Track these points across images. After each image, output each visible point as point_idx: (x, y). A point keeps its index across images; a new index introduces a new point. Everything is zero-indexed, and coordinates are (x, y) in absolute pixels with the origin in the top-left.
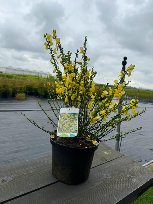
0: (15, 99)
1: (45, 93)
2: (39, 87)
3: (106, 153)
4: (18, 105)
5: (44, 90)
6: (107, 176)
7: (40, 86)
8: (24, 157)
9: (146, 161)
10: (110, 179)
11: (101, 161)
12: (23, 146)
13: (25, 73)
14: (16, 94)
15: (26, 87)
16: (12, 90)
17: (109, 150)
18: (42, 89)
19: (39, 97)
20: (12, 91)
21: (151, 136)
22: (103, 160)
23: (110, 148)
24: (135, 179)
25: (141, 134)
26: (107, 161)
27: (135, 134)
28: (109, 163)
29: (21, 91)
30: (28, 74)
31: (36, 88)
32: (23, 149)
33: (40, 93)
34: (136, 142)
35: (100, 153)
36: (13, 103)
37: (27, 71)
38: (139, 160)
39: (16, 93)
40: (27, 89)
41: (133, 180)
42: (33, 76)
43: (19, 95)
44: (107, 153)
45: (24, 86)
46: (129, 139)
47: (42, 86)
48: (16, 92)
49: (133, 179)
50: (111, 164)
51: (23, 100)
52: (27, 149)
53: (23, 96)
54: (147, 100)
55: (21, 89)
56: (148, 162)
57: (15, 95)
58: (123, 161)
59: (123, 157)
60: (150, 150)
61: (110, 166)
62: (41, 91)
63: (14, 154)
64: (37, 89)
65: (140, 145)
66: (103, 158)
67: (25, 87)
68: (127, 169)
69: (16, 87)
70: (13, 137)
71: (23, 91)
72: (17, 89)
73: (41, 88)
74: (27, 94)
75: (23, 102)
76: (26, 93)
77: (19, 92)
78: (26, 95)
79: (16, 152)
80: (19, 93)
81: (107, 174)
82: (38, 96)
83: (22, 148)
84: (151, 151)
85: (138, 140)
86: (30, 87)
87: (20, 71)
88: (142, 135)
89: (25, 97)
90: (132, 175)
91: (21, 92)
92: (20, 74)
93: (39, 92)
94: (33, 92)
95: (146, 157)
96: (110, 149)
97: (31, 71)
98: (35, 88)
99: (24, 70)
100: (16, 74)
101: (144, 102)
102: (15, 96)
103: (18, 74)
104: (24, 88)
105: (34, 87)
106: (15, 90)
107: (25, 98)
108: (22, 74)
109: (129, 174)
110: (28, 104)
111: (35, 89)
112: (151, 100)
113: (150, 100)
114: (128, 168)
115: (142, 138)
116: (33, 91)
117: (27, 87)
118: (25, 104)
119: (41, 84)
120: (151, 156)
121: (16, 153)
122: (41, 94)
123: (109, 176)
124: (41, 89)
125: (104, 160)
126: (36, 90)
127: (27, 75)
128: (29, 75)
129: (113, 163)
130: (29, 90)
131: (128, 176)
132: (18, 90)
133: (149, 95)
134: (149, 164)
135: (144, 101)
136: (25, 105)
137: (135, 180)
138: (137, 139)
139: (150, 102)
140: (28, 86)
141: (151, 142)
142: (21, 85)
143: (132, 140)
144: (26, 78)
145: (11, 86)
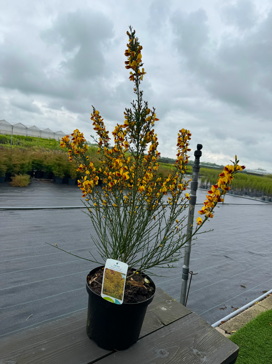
0: (10, 185)
1: (65, 174)
2: (55, 164)
3: (163, 309)
4: (15, 198)
5: (63, 170)
6: (162, 353)
7: (57, 162)
8: (25, 302)
9: (232, 307)
10: (167, 357)
11: (154, 326)
12: (23, 281)
13: (30, 134)
14: (14, 176)
15: (31, 163)
16: (6, 168)
17: (169, 304)
18: (61, 167)
19: (54, 182)
20: (5, 171)
21: (244, 262)
22: (157, 322)
23: (171, 299)
24: (205, 357)
25: (227, 257)
26: (164, 324)
27: (218, 257)
28: (167, 329)
29: (21, 170)
30: (36, 135)
31: (49, 166)
32: (25, 286)
33: (57, 174)
34: (218, 273)
35: (153, 309)
36: (7, 192)
37: (34, 129)
38: (221, 306)
39: (13, 173)
40: (33, 166)
41: (202, 359)
42: (44, 139)
43: (18, 178)
44: (166, 309)
45: (28, 161)
46: (207, 266)
47: (61, 162)
48: (13, 171)
49: (202, 357)
50: (170, 331)
51: (24, 187)
52: (31, 286)
53: (26, 180)
54: (242, 190)
55: (22, 166)
56: (236, 309)
57: (12, 178)
58: (189, 324)
59: (190, 317)
60: (240, 287)
61: (168, 333)
62: (58, 172)
63: (9, 295)
64: (52, 166)
65: (225, 278)
66: (159, 318)
67: (29, 163)
68: (194, 338)
69: (13, 163)
70: (7, 262)
71: (26, 169)
72: (15, 167)
73: (59, 165)
74: (32, 175)
75: (26, 192)
76: (30, 173)
77: (19, 172)
78: (30, 178)
79: (13, 291)
80: (18, 175)
81: (162, 350)
82: (52, 180)
83: (23, 284)
84: (243, 288)
85: (222, 269)
86: (39, 163)
87: (22, 129)
88: (228, 259)
89: (28, 182)
90: (200, 350)
91: (23, 173)
92: (21, 135)
93: (54, 172)
94: (43, 172)
95: (233, 300)
96: (171, 301)
97: (41, 130)
98: (47, 164)
99: (28, 127)
100: (14, 134)
101: (236, 194)
102: (11, 180)
103: (16, 134)
104: (27, 164)
105: (45, 163)
106: (12, 169)
107: (29, 184)
108: (25, 136)
109: (196, 349)
110: (34, 196)
111: (47, 167)
112: (249, 190)
113: (247, 191)
114: (196, 336)
115: (228, 264)
116: (44, 170)
117: (33, 163)
118: (28, 196)
119: (58, 159)
120: (242, 299)
121: (13, 294)
122: (59, 177)
123: (165, 353)
124: (58, 167)
125: (159, 323)
126: (50, 169)
127: (33, 138)
128: (37, 138)
129: (174, 328)
130: (36, 168)
131: (195, 351)
132: (17, 169)
133: (246, 181)
134: (237, 314)
135: (236, 192)
136: (29, 198)
137: (205, 359)
138: (220, 267)
139: (246, 194)
140: (35, 160)
141: (243, 271)
142: (23, 159)
143: (211, 267)
144: (32, 143)
145: (5, 161)
